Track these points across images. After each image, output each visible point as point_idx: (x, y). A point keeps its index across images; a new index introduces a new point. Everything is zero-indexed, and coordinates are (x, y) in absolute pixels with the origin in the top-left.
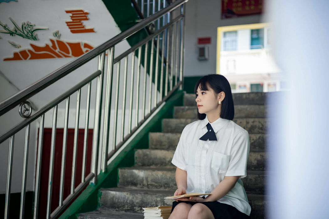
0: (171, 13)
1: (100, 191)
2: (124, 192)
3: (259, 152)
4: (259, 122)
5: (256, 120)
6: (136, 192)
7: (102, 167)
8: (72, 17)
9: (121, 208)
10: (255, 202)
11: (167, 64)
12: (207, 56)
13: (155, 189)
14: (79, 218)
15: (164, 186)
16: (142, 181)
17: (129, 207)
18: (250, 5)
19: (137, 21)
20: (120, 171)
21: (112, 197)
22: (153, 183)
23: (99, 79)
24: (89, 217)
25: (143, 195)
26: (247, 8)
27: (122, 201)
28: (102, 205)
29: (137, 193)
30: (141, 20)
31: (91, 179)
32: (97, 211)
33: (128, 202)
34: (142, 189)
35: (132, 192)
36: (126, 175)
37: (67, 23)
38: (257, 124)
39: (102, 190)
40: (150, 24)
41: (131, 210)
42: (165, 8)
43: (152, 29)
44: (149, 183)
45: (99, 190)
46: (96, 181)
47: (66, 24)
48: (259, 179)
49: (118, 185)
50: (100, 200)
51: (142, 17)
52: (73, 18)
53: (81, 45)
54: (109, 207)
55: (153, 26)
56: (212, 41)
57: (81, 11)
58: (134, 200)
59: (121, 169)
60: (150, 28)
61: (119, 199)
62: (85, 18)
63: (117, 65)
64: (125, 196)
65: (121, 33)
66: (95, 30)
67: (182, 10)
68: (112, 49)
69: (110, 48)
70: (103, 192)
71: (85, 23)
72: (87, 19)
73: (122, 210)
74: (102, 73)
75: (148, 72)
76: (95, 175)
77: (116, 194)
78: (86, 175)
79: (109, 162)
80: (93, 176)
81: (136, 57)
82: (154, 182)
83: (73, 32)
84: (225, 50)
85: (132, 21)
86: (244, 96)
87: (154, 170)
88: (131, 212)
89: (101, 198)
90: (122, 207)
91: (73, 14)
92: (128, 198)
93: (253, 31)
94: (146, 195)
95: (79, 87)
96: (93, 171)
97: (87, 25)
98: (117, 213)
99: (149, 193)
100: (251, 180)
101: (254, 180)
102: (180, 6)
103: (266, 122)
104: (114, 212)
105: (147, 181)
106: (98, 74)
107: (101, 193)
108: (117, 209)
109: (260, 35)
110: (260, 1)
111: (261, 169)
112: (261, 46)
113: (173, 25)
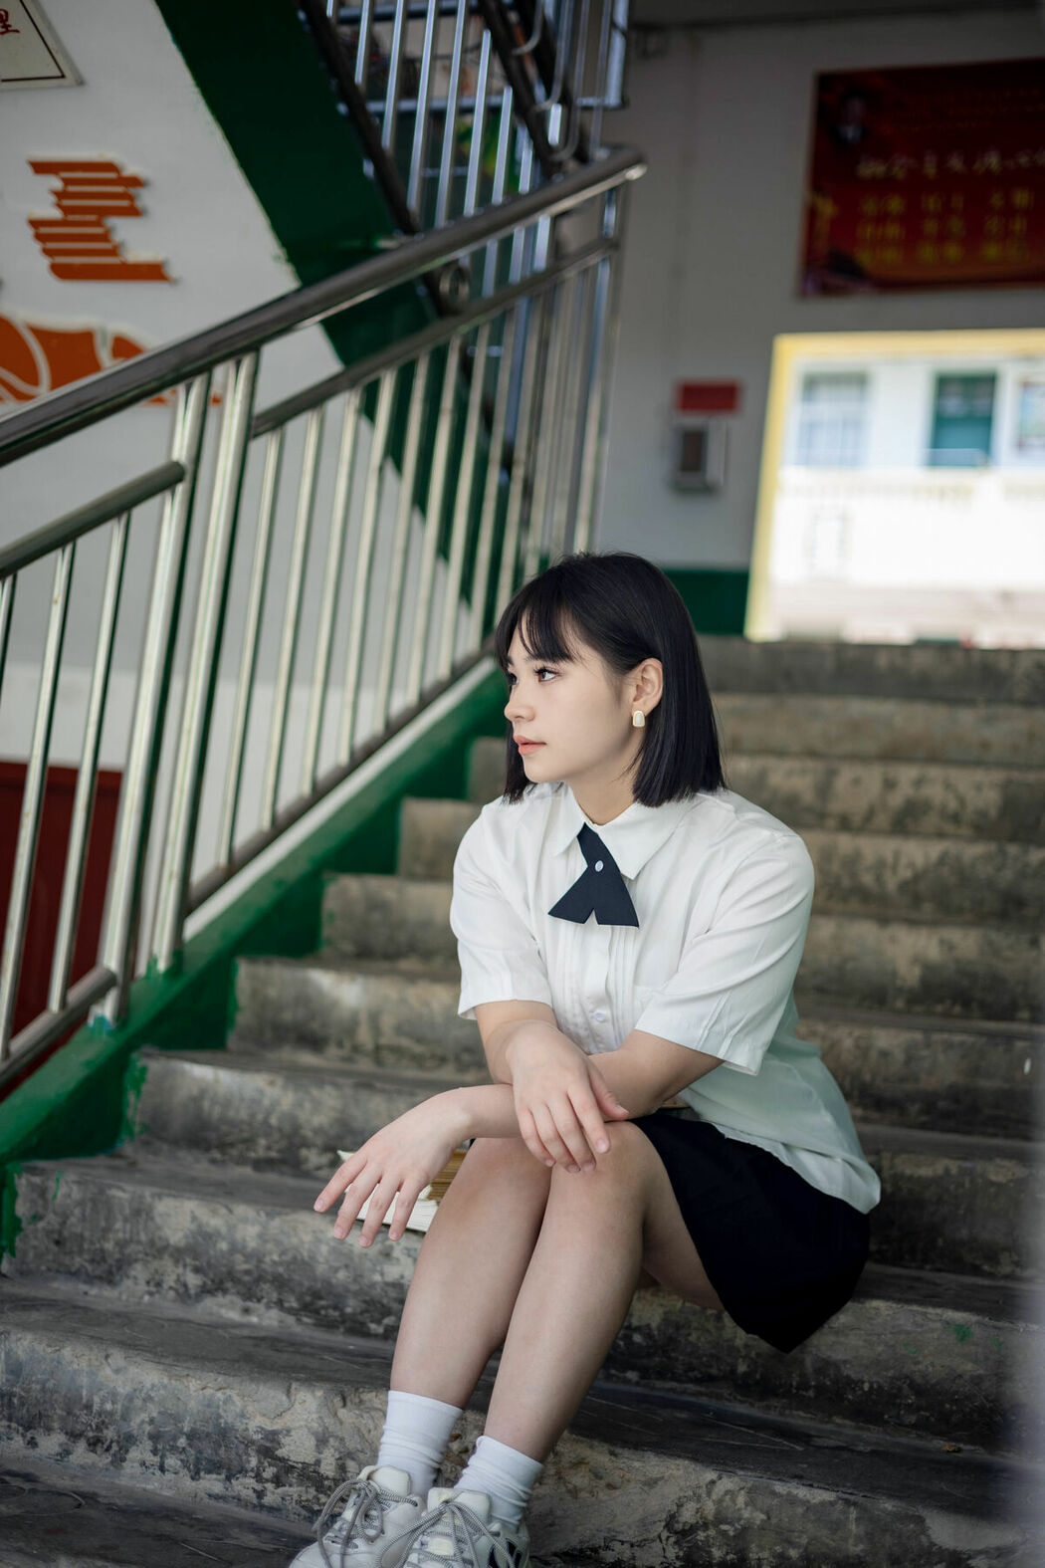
0: (556, 220)
1: (139, 1060)
2: (258, 1071)
3: (933, 924)
4: (948, 786)
5: (935, 772)
6: (317, 1076)
7: (158, 945)
8: (60, 195)
9: (234, 1152)
10: (897, 1161)
11: (519, 472)
12: (714, 468)
13: (412, 1073)
14: (23, 1181)
15: (457, 1059)
16: (351, 1027)
17: (276, 1147)
18: (942, 238)
19: (383, 243)
20: (246, 975)
21: (195, 1091)
22: (405, 1042)
23: (171, 508)
24: (74, 1182)
25: (348, 1091)
26: (927, 253)
27: (243, 1114)
28: (146, 1128)
29: (321, 1084)
30: (404, 239)
31: (99, 994)
32: (120, 1156)
33: (274, 1121)
34: (347, 1066)
35: (295, 1075)
36: (272, 992)
37: (35, 224)
38: (935, 793)
39: (148, 1056)
40: (447, 265)
41: (282, 1161)
42: (533, 191)
43: (457, 289)
44: (384, 1041)
45: (134, 1056)
46: (123, 1011)
47: (30, 232)
48: (925, 1053)
49: (232, 1041)
50: (136, 1108)
51: (409, 229)
52: (67, 203)
53: (98, 341)
54: (176, 1143)
55: (460, 274)
56: (748, 400)
57: (109, 167)
58: (303, 1116)
59: (252, 960)
60: (445, 286)
61: (227, 1103)
62: (125, 203)
63: (266, 448)
64: (261, 1092)
65: (298, 291)
66: (173, 271)
67: (611, 216)
68: (247, 363)
69: (235, 355)
70: (154, 1065)
71: (123, 229)
72: (133, 212)
73: (242, 1161)
74: (188, 477)
75: (420, 499)
76: (120, 979)
77: (217, 1081)
78: (74, 975)
79: (194, 925)
80: (110, 982)
81: (364, 424)
82: (409, 1035)
83: (62, 272)
84: (807, 460)
85: (357, 243)
86: (882, 661)
87: (412, 978)
88: (282, 1173)
89: (138, 1093)
90: (241, 1147)
91: (67, 182)
92: (275, 1103)
93: (944, 384)
94: (364, 1095)
95: (65, 535)
96: (111, 957)
97: (135, 240)
98: (217, 1174)
99: (378, 1085)
100: (884, 1054)
101: (899, 1056)
102: (603, 194)
103: (980, 790)
104: (199, 1166)
105: (376, 1029)
106: (167, 479)
107: (144, 1070)
108: (217, 1155)
109: (980, 404)
110: (993, 225)
111: (939, 1008)
112: (976, 453)
113: (563, 282)
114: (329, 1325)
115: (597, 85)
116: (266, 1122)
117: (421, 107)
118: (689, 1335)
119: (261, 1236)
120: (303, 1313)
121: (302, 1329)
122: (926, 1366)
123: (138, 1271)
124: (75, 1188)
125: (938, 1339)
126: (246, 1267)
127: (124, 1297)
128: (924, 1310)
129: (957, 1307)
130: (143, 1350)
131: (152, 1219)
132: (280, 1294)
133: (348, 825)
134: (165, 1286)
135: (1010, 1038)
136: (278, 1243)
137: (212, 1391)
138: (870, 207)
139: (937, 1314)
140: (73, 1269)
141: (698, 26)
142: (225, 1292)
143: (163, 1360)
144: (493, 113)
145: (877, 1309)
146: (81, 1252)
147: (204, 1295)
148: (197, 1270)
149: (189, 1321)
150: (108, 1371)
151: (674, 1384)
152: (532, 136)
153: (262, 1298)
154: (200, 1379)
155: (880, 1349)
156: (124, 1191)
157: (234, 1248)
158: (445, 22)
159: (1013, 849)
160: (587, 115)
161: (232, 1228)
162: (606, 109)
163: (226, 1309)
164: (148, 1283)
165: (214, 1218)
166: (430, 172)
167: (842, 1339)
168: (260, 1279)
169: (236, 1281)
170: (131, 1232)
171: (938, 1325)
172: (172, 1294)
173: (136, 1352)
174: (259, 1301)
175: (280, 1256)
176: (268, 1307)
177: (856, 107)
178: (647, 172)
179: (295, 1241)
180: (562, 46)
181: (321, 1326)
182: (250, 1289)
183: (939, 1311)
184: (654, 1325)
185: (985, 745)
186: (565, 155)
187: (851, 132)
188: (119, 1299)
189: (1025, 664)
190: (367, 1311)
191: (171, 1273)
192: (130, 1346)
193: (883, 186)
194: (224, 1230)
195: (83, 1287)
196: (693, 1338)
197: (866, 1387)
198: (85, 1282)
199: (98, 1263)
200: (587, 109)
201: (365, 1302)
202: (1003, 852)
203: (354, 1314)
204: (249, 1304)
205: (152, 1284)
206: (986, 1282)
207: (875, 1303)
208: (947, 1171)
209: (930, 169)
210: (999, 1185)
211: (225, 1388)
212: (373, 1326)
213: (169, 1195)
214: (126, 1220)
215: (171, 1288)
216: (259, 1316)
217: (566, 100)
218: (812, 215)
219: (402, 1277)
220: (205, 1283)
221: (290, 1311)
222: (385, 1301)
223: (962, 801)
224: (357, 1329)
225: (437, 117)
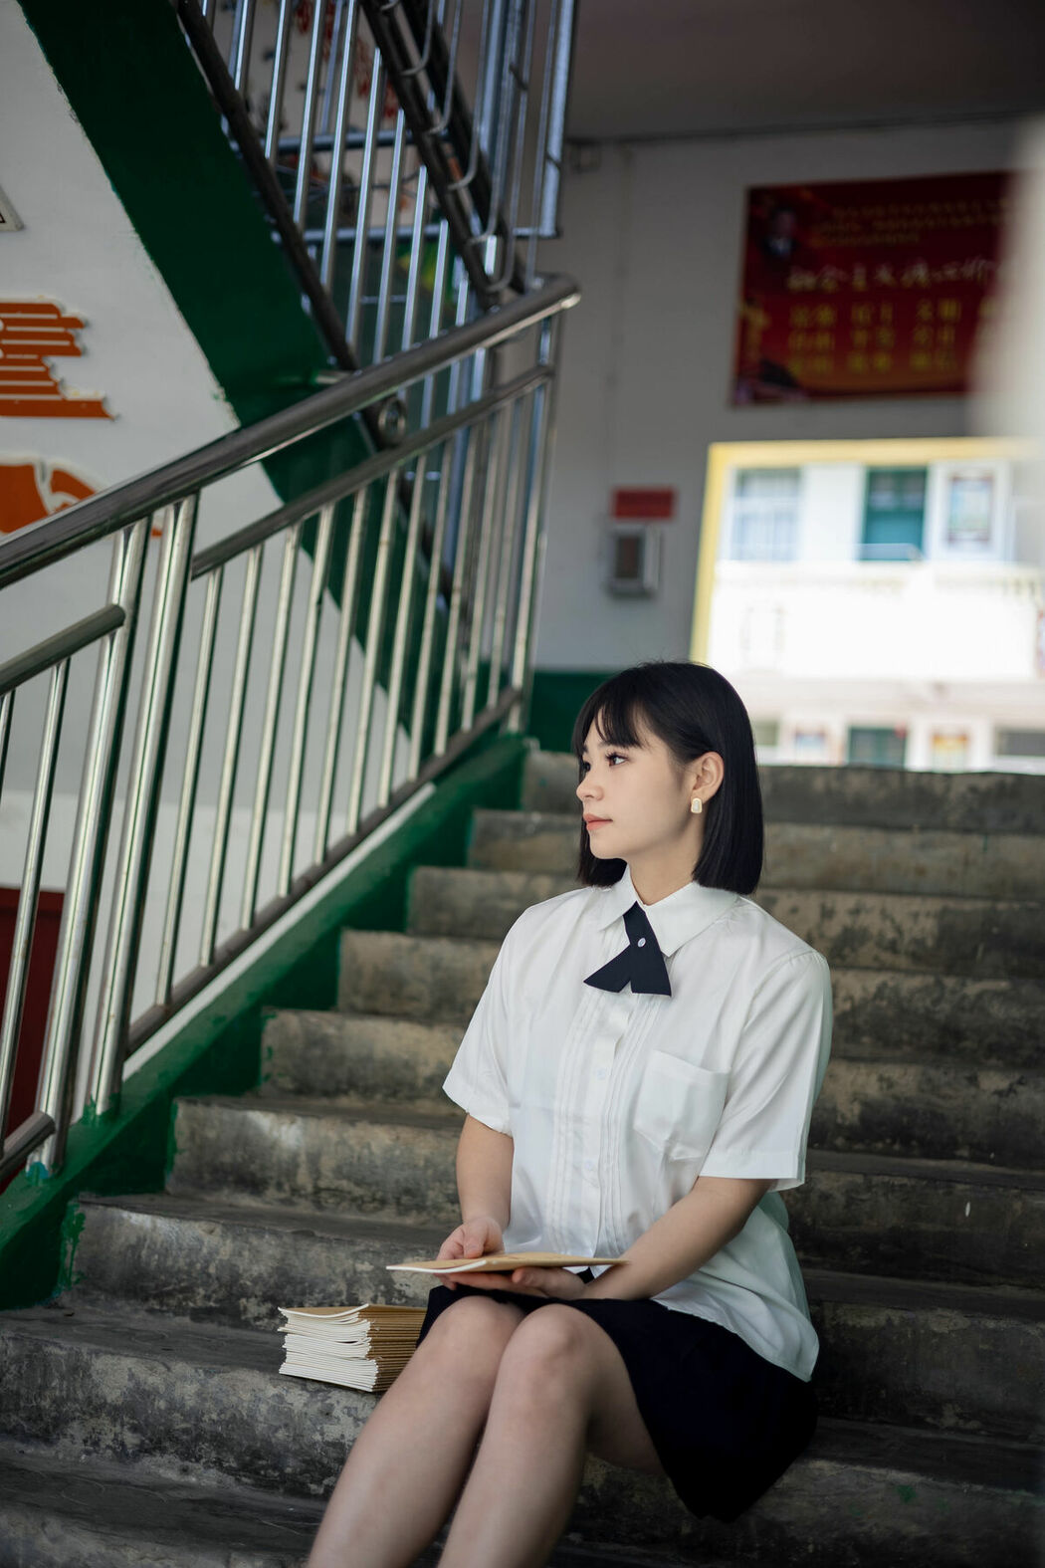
0: (493, 354)
1: (76, 1209)
2: (197, 1219)
3: (874, 1060)
4: (884, 914)
5: (871, 901)
6: (255, 1221)
7: (94, 1088)
8: (1, 335)
9: (173, 1302)
10: (839, 1311)
11: (456, 600)
12: (650, 575)
13: (352, 1216)
15: (398, 1202)
16: (291, 1169)
17: (215, 1296)
18: (872, 348)
19: (321, 379)
20: (184, 1113)
21: (133, 1240)
22: (344, 1184)
23: (110, 652)
24: (10, 1337)
25: (287, 1239)
26: (857, 363)
27: (182, 1263)
28: (83, 1277)
29: (260, 1232)
30: (343, 375)
31: (36, 1142)
32: (56, 1306)
33: (212, 1270)
34: (286, 1209)
35: (234, 1221)
36: (211, 1134)
38: (872, 922)
39: (84, 1203)
40: (385, 400)
41: (222, 1311)
42: (467, 325)
43: (395, 424)
44: (322, 1184)
45: (72, 1202)
46: (60, 1157)
48: (865, 1195)
49: (170, 1182)
50: (73, 1256)
51: (346, 364)
52: (4, 341)
53: (38, 475)
54: (113, 1292)
55: (398, 407)
56: (682, 506)
57: (49, 308)
58: (242, 1265)
59: (191, 1102)
60: (382, 421)
61: (166, 1252)
62: (66, 343)
63: (204, 588)
64: (200, 1240)
65: (237, 432)
66: (113, 408)
67: (546, 344)
68: (186, 505)
69: (175, 499)
70: (91, 1213)
71: (63, 368)
72: (74, 351)
73: (180, 1311)
74: (127, 621)
75: (359, 630)
76: (57, 1125)
77: (154, 1228)
79: (132, 1066)
80: (47, 1128)
81: (303, 555)
82: (348, 1178)
83: (2, 409)
84: (740, 556)
85: (296, 379)
86: (819, 784)
87: (351, 1117)
88: (220, 1324)
89: (76, 1241)
90: (180, 1296)
91: (7, 322)
93: (877, 478)
94: (304, 1243)
95: (4, 683)
96: (48, 1103)
97: (75, 379)
98: (156, 1325)
99: (319, 1233)
100: (825, 1197)
101: (840, 1199)
102: (539, 322)
103: (917, 918)
104: (135, 1316)
105: (316, 1173)
106: (107, 623)
107: (82, 1217)
108: (154, 1304)
109: (911, 499)
110: (921, 335)
111: (880, 1145)
112: (909, 548)
113: (499, 411)
114: (269, 1485)
115: (533, 215)
116: (204, 1270)
117: (359, 234)
118: (632, 1496)
119: (199, 1394)
120: (241, 1473)
121: (241, 1489)
122: (871, 1528)
123: (75, 1429)
124: (11, 1344)
125: (882, 1500)
126: (184, 1425)
127: (61, 1456)
128: (868, 1470)
129: (901, 1467)
130: (80, 1518)
131: (90, 1376)
132: (218, 1453)
133: (287, 959)
134: (103, 1446)
135: (950, 1180)
136: (217, 1402)
137: (150, 1561)
138: (800, 317)
139: (881, 1475)
140: (9, 1427)
141: (630, 141)
142: (163, 1451)
143: (100, 1530)
144: (430, 241)
145: (820, 1469)
146: (17, 1409)
147: (142, 1454)
148: (134, 1429)
149: (127, 1483)
150: (45, 1540)
151: (618, 1547)
152: (468, 267)
153: (201, 1457)
154: (138, 1549)
155: (824, 1510)
156: (61, 1348)
157: (174, 1406)
158: (382, 152)
159: (950, 982)
160: (521, 244)
161: (170, 1386)
162: (540, 238)
163: (164, 1469)
164: (85, 1442)
165: (154, 1378)
166: (367, 300)
167: (786, 1501)
168: (199, 1438)
169: (176, 1440)
170: (68, 1390)
171: (883, 1486)
172: (109, 1452)
173: (74, 1521)
174: (197, 1461)
175: (218, 1415)
176: (207, 1467)
177: (787, 220)
178: (581, 299)
179: (234, 1399)
180: (497, 180)
181: (261, 1486)
182: (188, 1448)
183: (883, 1471)
184: (597, 1486)
185: (921, 872)
186: (502, 286)
187: (781, 245)
188: (56, 1458)
189: (960, 788)
190: (307, 1471)
191: (108, 1430)
192: (67, 1513)
193: (813, 298)
194: (162, 1389)
195: (19, 1446)
196: (636, 1499)
197: (811, 1548)
198: (22, 1441)
199: (35, 1421)
200: (521, 238)
201: (304, 1461)
202: (939, 983)
203: (294, 1474)
204: (187, 1463)
205: (89, 1443)
206: (930, 1435)
207: (820, 1464)
208: (889, 1320)
209: (859, 281)
210: (941, 1336)
211: (162, 1558)
212: (313, 1487)
213: (106, 1353)
214: (62, 1378)
215: (108, 1447)
216: (198, 1476)
217: (501, 231)
218: (744, 326)
219: (343, 1436)
220: (143, 1442)
221: (230, 1471)
222: (325, 1461)
223: (899, 930)
224: (297, 1489)
225: (375, 245)
